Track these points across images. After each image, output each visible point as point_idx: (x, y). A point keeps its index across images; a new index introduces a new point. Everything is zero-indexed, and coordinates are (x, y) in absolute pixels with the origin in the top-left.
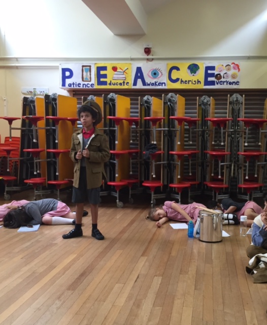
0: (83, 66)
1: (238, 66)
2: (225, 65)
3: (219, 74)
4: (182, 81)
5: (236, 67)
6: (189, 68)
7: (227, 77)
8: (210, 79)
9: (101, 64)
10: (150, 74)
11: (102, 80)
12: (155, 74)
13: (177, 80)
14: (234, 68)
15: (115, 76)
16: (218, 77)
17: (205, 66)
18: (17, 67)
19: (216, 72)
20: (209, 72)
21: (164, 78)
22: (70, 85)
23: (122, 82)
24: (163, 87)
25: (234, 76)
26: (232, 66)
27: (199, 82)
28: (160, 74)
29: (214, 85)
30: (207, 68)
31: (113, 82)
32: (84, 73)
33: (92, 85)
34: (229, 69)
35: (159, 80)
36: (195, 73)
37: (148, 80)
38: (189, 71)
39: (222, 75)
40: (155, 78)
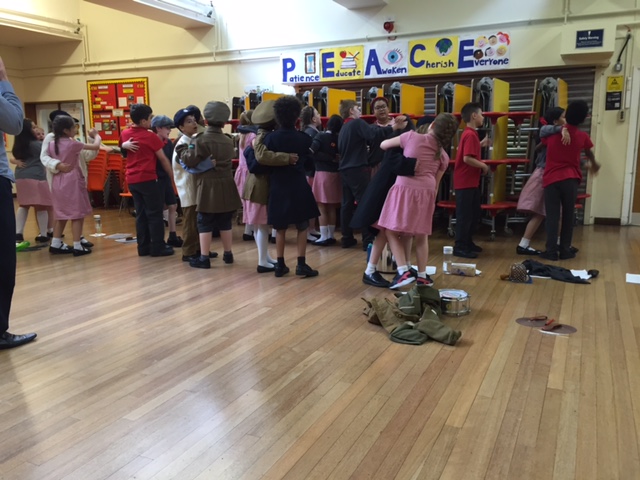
0: (306, 54)
1: (507, 36)
2: (488, 37)
3: (480, 51)
4: (428, 64)
5: (505, 39)
6: (438, 45)
7: (491, 53)
8: (466, 58)
9: (327, 50)
10: (387, 58)
11: (328, 70)
12: (393, 57)
13: (422, 63)
14: (501, 40)
15: (343, 64)
16: (478, 54)
17: (459, 40)
18: (239, 62)
19: (475, 48)
20: (466, 48)
21: (405, 63)
22: (292, 80)
23: (351, 70)
24: (403, 74)
25: (500, 52)
26: (498, 37)
27: (451, 63)
28: (399, 57)
29: (472, 66)
30: (463, 43)
31: (341, 71)
32: (308, 63)
33: (317, 77)
34: (494, 43)
35: (398, 65)
36: (446, 51)
37: (384, 66)
38: (438, 50)
39: (484, 51)
40: (393, 62)
